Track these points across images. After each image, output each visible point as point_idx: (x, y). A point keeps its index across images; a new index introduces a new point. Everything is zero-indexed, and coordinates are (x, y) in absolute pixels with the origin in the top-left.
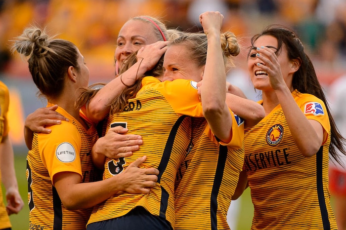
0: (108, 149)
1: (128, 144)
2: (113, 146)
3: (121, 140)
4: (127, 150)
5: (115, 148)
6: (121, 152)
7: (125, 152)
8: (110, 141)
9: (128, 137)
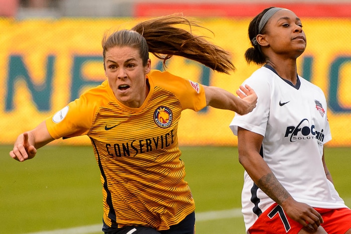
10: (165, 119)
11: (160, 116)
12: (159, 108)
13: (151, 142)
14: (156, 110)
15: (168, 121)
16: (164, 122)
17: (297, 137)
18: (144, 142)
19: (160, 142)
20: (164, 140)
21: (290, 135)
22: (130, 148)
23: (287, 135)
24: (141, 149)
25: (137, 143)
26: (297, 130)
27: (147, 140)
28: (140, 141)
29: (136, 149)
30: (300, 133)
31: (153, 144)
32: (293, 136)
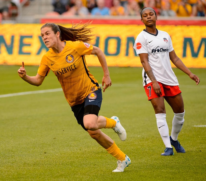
10: (70, 60)
11: (68, 58)
12: (68, 55)
13: (65, 69)
14: (67, 56)
15: (72, 60)
16: (70, 61)
17: (156, 53)
18: (63, 70)
19: (69, 69)
20: (71, 68)
21: (153, 52)
22: (59, 72)
23: (152, 53)
24: (63, 72)
25: (60, 71)
26: (156, 51)
27: (64, 68)
28: (62, 69)
29: (61, 72)
30: (157, 51)
31: (66, 70)
32: (155, 53)
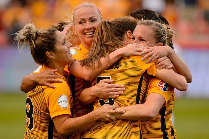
0: (101, 93)
1: (115, 90)
2: (105, 91)
3: (111, 88)
4: (115, 94)
5: (107, 93)
6: (110, 95)
7: (114, 95)
8: (103, 89)
9: (115, 86)
